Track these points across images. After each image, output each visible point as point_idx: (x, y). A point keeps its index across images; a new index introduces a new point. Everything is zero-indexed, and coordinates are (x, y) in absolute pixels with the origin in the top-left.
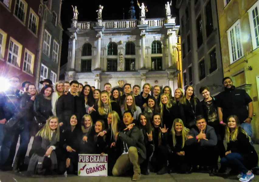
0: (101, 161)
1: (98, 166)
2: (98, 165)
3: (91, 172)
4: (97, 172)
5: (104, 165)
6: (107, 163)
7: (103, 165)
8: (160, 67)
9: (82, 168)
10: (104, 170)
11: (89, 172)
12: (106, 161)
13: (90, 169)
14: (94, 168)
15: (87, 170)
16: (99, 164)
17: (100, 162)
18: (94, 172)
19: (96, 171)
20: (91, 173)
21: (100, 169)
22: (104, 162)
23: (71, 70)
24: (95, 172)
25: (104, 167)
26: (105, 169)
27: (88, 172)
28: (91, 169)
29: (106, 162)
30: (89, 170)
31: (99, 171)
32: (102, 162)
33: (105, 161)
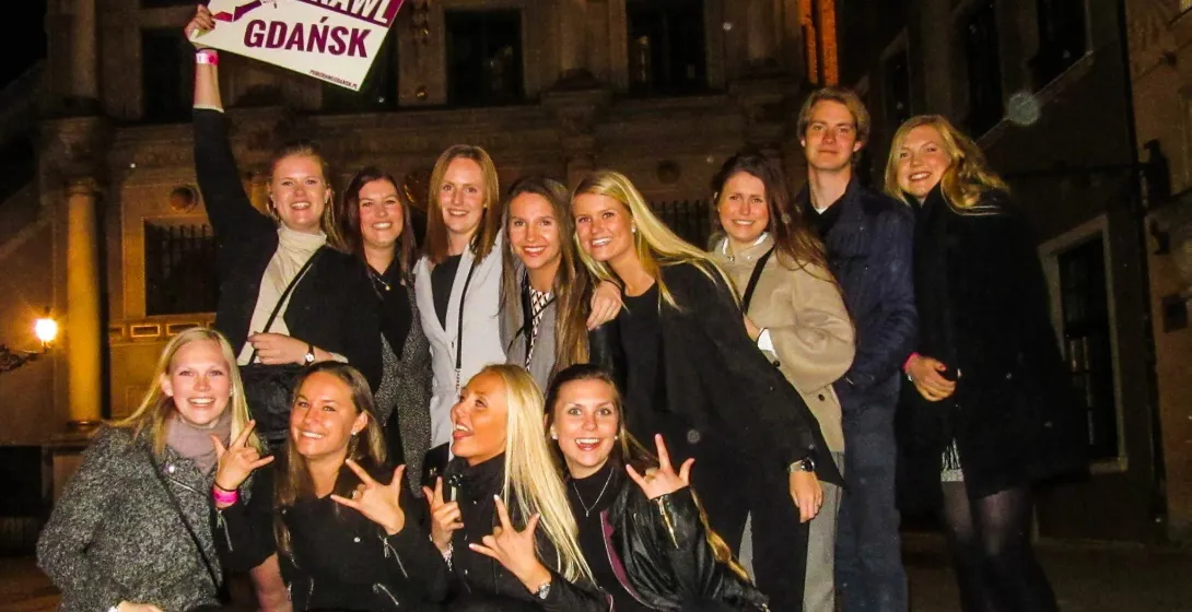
0: (355, 10)
1: (326, 29)
2: (326, 23)
3: (275, 42)
4: (305, 52)
5: (366, 32)
6: (385, 30)
7: (355, 31)
8: (691, 72)
9: (232, 11)
10: (351, 53)
11: (260, 37)
12: (384, 16)
13: (274, 25)
14: (299, 28)
15: (256, 29)
16: (336, 20)
17: (348, 12)
18: (288, 47)
19: (301, 48)
20: (270, 45)
21: (330, 41)
22: (370, 19)
23: (71, 106)
24: (295, 47)
25: (358, 40)
26: (363, 54)
27: (253, 40)
28: (279, 28)
29: (385, 21)
30: (266, 33)
31: (322, 49)
32: (359, 15)
33: (379, 17)
